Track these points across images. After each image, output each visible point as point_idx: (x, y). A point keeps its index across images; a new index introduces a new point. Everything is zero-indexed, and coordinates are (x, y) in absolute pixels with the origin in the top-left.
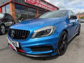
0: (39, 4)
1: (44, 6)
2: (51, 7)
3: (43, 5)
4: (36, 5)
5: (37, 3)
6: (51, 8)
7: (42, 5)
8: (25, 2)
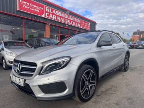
0: (50, 13)
1: (63, 18)
2: (79, 21)
3: (61, 17)
4: (43, 16)
5: (46, 12)
6: (78, 23)
7: (57, 16)
8: (18, 9)
